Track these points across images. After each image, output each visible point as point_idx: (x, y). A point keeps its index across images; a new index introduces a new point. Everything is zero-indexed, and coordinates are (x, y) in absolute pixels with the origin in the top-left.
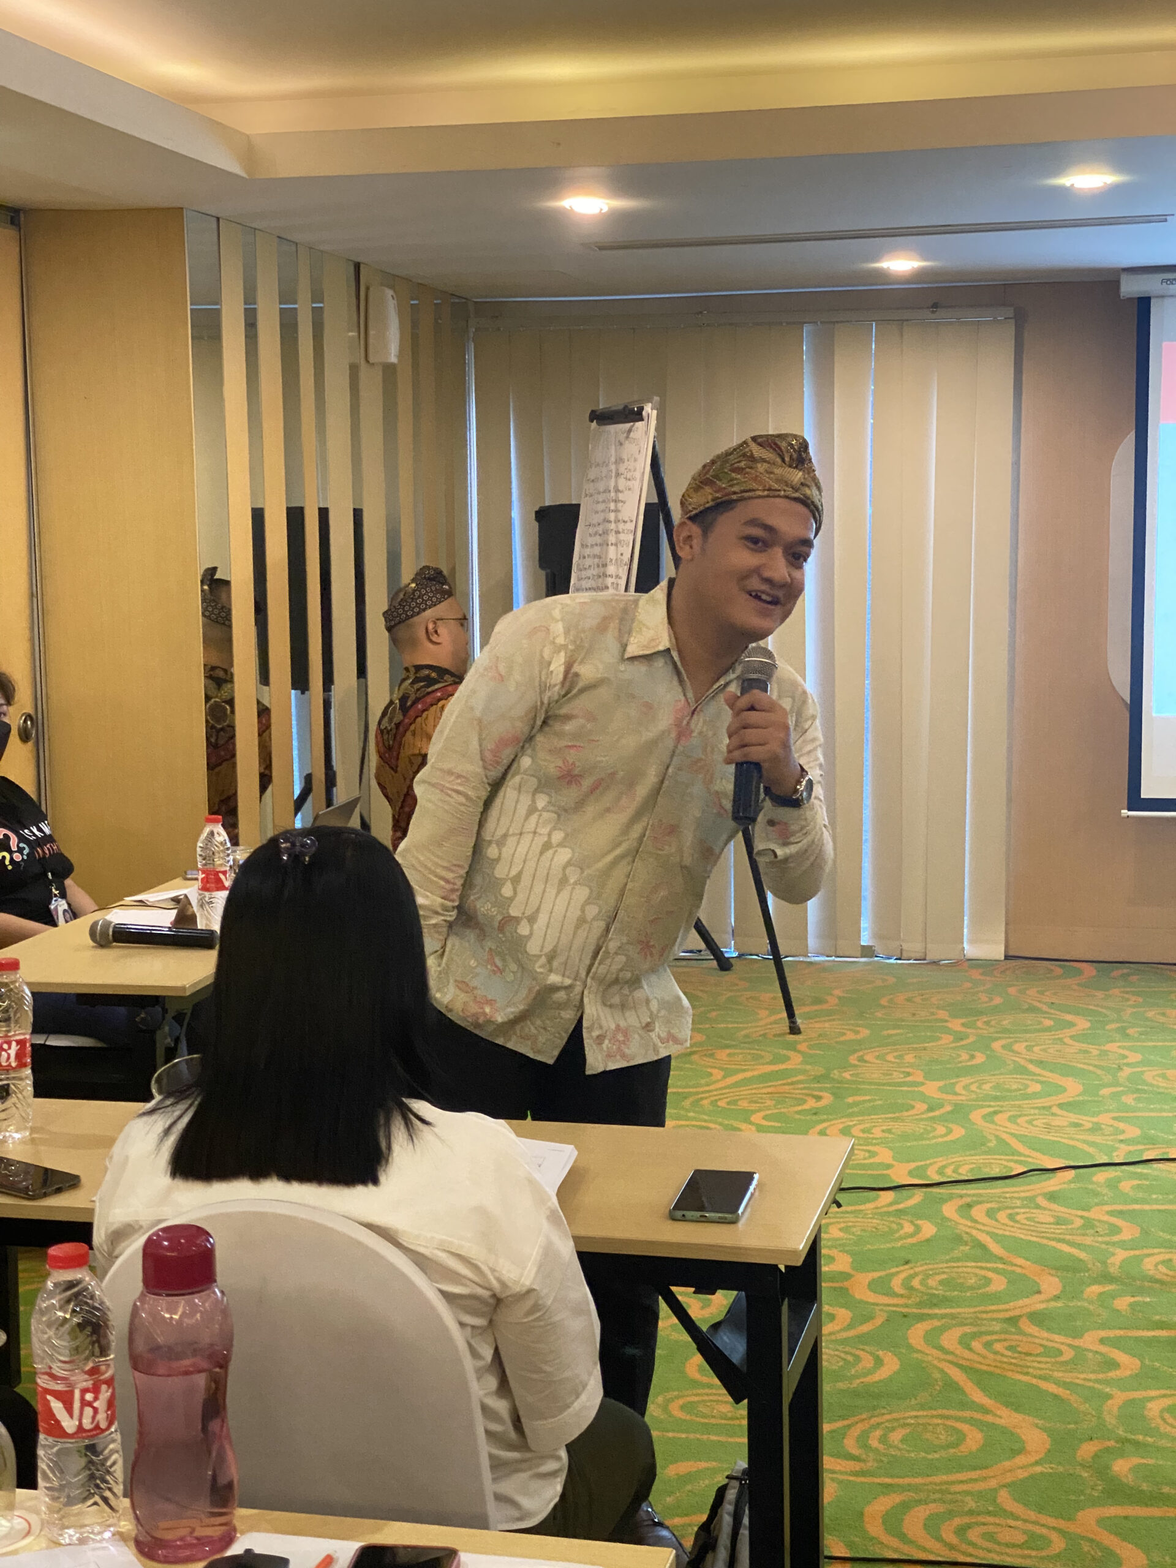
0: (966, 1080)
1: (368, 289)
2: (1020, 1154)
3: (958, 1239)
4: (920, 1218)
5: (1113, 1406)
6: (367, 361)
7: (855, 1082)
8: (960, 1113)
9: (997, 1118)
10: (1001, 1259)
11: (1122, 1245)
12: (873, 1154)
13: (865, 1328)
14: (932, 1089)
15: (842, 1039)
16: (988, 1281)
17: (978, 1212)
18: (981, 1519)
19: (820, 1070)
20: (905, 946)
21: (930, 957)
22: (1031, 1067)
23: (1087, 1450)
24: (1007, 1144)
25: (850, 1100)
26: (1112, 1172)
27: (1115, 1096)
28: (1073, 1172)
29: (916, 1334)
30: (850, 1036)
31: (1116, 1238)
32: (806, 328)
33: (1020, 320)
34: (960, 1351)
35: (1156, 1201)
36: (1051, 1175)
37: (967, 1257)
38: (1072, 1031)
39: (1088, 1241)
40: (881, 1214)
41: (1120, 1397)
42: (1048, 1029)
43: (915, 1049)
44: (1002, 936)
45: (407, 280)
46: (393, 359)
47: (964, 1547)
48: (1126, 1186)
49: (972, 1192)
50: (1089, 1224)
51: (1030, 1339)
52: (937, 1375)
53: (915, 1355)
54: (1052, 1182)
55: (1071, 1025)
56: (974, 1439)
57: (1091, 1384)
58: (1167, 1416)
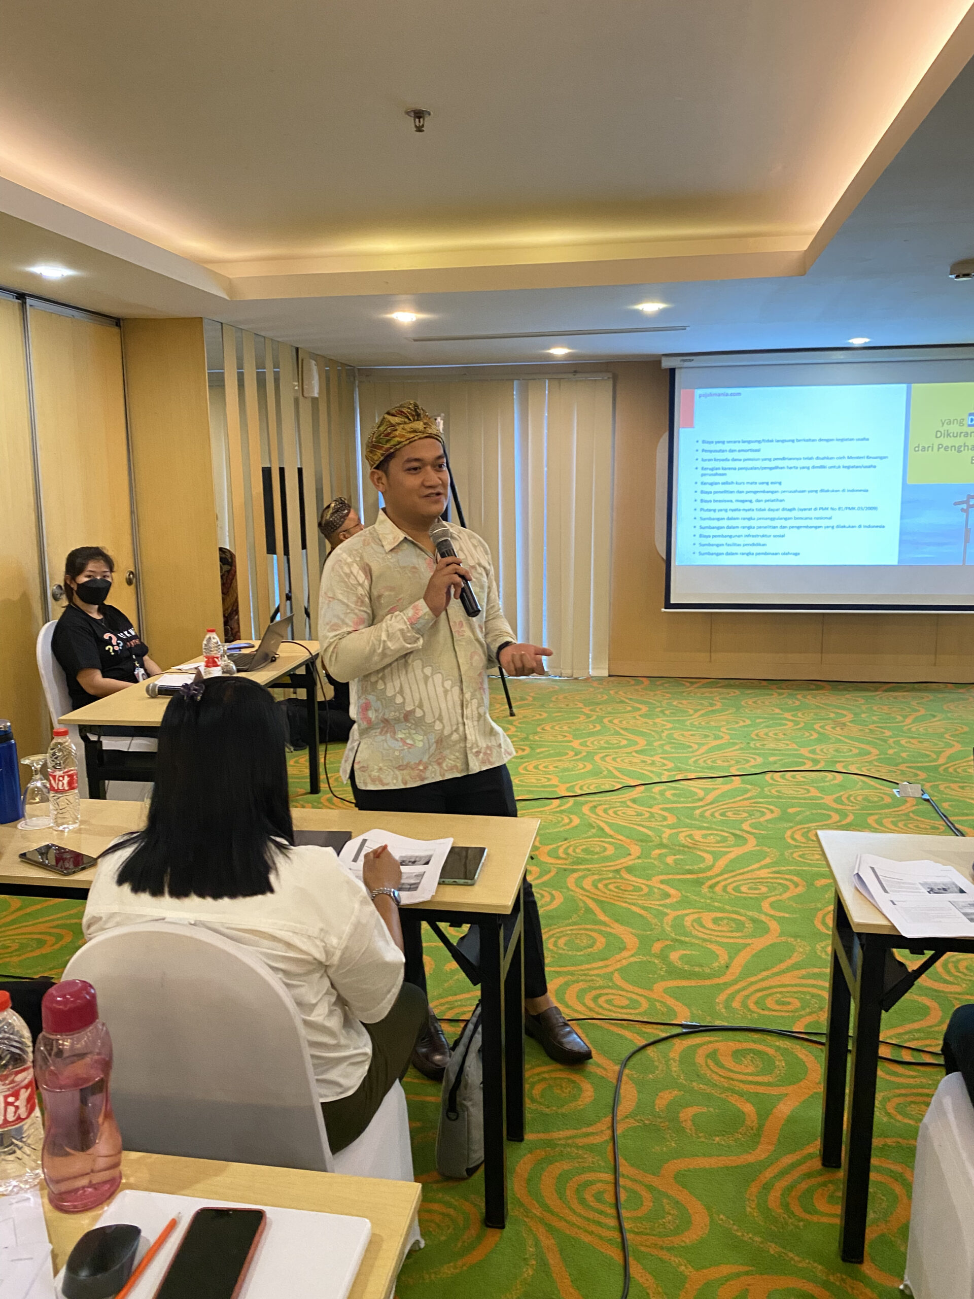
0: (592, 739)
1: (302, 360)
2: (618, 778)
3: (591, 826)
4: (572, 814)
5: (668, 920)
6: (303, 396)
7: (540, 741)
8: (590, 756)
9: (607, 759)
10: (611, 836)
11: (669, 827)
12: (549, 780)
13: (546, 878)
14: (576, 744)
15: (534, 718)
16: (605, 849)
17: (599, 810)
18: (606, 991)
19: (524, 735)
20: (563, 671)
21: (575, 676)
22: (622, 732)
23: (657, 947)
24: (612, 772)
25: (538, 751)
26: (663, 786)
27: (662, 746)
28: (643, 787)
29: (571, 881)
30: (538, 717)
31: (665, 823)
32: (516, 382)
33: (615, 379)
34: (593, 890)
35: (683, 802)
36: (634, 788)
37: (594, 836)
38: (640, 713)
39: (653, 825)
40: (554, 813)
41: (672, 914)
42: (629, 712)
43: (568, 723)
44: (607, 666)
45: (323, 357)
46: (316, 395)
47: (597, 1009)
48: (668, 794)
49: (596, 799)
50: (652, 815)
51: (627, 882)
52: (581, 905)
53: (571, 893)
54: (634, 792)
55: (640, 709)
56: (601, 942)
57: (657, 907)
58: (695, 924)
